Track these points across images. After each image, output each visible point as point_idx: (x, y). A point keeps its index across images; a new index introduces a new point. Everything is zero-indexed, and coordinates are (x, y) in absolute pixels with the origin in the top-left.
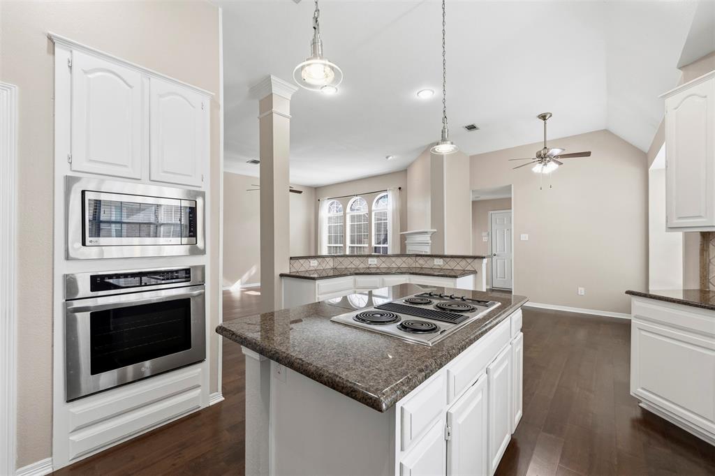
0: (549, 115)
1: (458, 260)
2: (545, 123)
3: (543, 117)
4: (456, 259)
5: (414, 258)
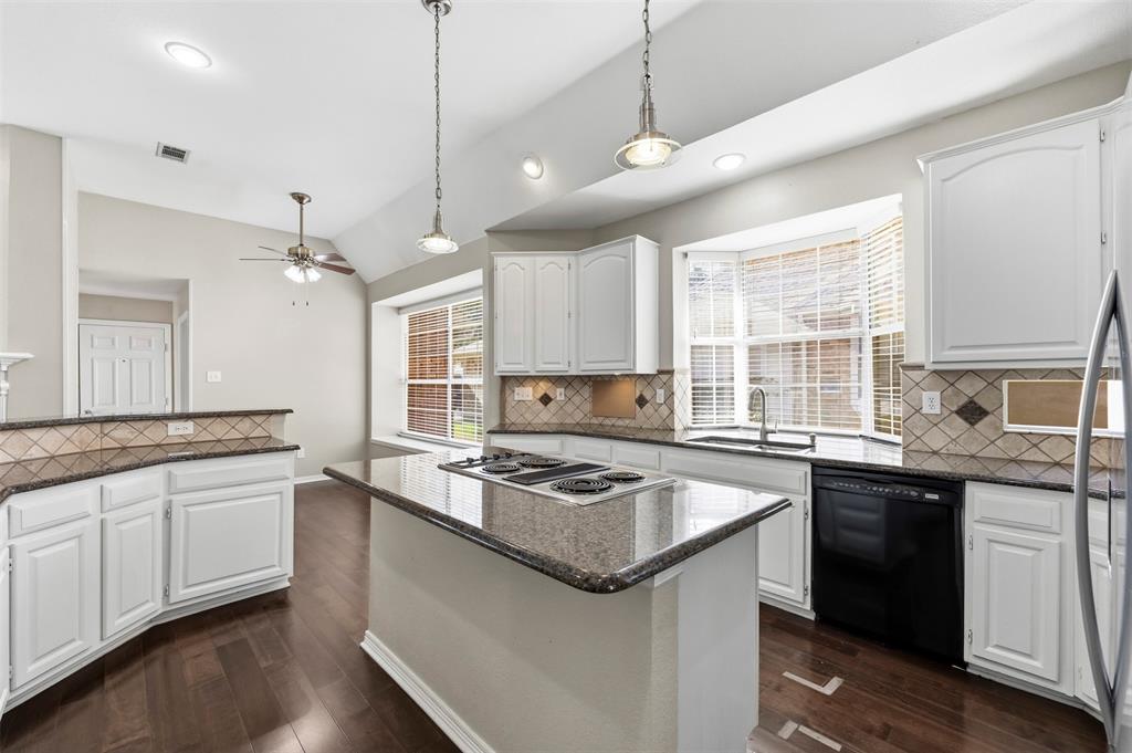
0: (307, 199)
1: (233, 421)
2: (302, 209)
3: (300, 198)
4: (229, 420)
5: (96, 427)
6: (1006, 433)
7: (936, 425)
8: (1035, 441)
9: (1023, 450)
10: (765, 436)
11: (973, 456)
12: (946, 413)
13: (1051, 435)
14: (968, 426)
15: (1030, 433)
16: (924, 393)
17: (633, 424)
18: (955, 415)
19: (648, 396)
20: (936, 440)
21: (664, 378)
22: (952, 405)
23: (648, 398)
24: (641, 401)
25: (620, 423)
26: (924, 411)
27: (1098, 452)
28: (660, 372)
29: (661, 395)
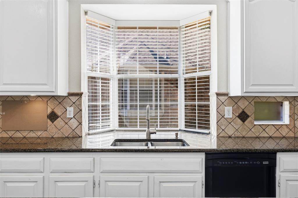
6: (255, 125)
7: (230, 123)
8: (264, 128)
9: (260, 132)
10: (150, 136)
11: (243, 137)
12: (234, 117)
13: (269, 125)
14: (242, 123)
15: (263, 125)
16: (226, 107)
17: (44, 134)
18: (237, 118)
19: (58, 112)
20: (230, 131)
21: (74, 99)
22: (236, 113)
23: (59, 113)
24: (53, 117)
25: (32, 135)
26: (226, 117)
27: (282, 131)
28: (71, 95)
29: (71, 112)
